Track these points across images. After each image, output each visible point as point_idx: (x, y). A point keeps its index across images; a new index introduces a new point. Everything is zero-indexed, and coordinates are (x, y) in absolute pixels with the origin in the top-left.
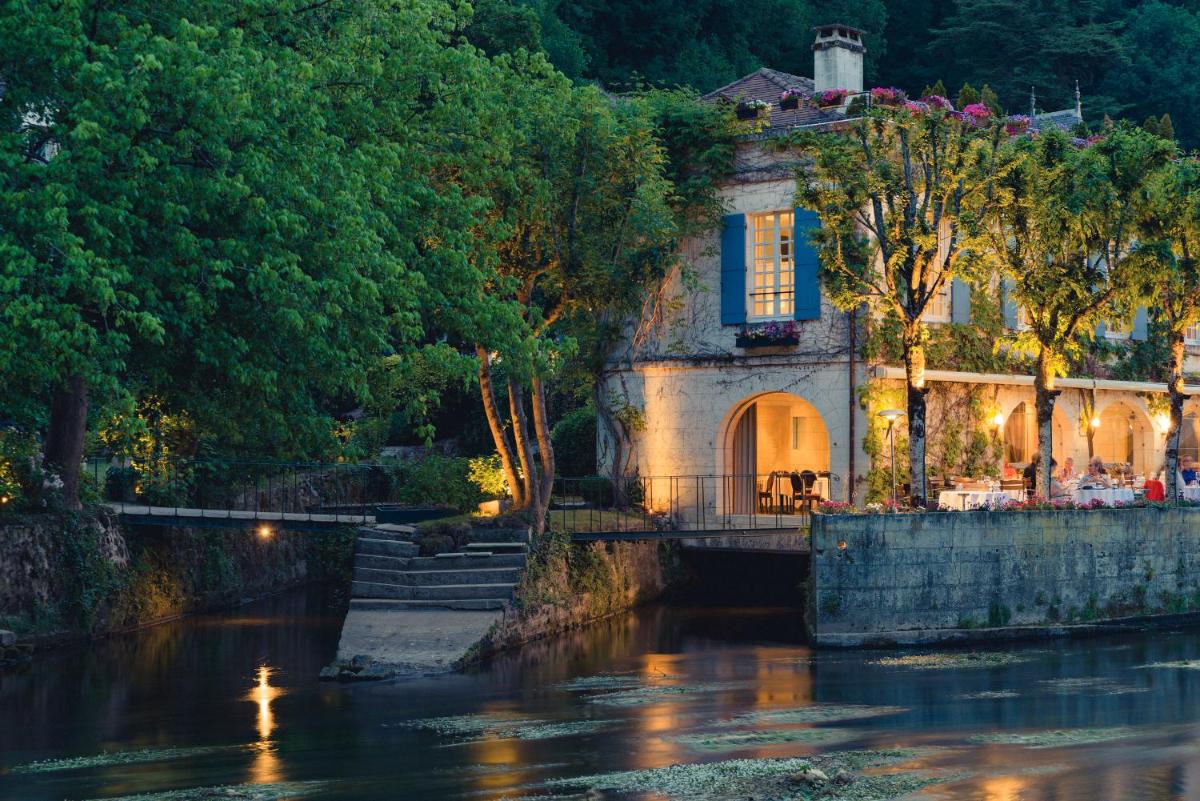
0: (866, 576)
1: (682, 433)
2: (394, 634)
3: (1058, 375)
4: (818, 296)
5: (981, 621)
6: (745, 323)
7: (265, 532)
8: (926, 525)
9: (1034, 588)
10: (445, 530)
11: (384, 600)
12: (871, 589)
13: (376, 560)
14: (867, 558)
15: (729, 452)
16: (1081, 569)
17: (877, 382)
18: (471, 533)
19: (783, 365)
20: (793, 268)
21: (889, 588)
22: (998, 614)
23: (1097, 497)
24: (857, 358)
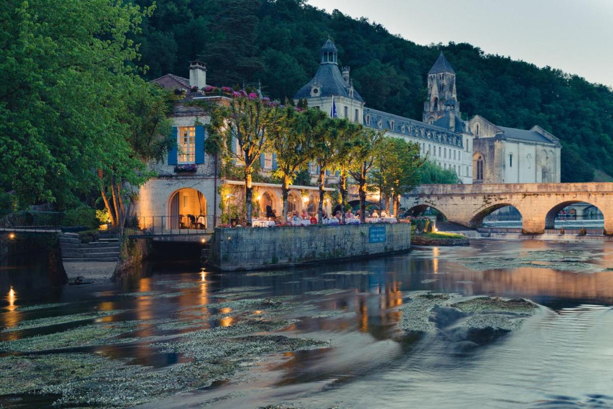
0: (237, 248)
1: (153, 201)
2: (84, 270)
3: (290, 184)
4: (204, 156)
5: (270, 262)
6: (177, 164)
7: (12, 236)
8: (254, 231)
9: (284, 251)
10: (90, 235)
11: (75, 258)
12: (238, 252)
13: (68, 245)
14: (237, 242)
15: (170, 208)
16: (298, 245)
17: (223, 185)
18: (99, 235)
19: (191, 179)
20: (194, 145)
21: (243, 252)
22: (275, 260)
23: (302, 223)
24: (217, 177)
